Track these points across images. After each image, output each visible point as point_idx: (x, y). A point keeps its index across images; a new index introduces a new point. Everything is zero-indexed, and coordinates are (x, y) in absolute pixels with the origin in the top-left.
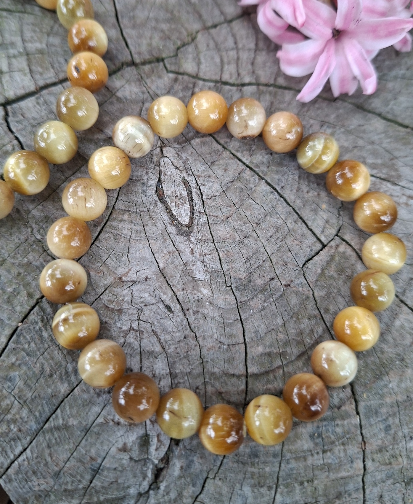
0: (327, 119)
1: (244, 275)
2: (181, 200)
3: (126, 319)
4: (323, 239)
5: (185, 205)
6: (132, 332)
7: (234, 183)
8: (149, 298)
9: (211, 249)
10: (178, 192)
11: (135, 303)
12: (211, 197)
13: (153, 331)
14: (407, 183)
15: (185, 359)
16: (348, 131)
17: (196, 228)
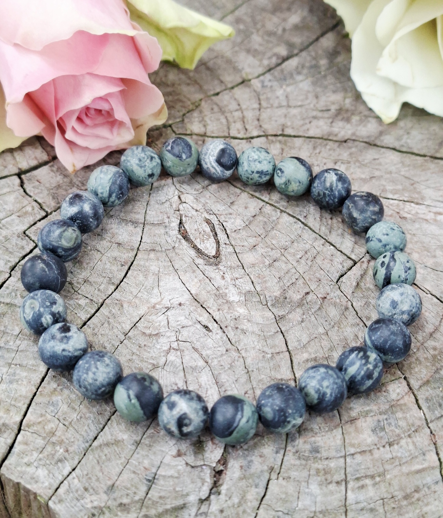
0: (340, 158)
1: (279, 293)
2: (205, 236)
3: (165, 342)
4: (353, 257)
5: (210, 239)
6: (172, 351)
7: (256, 217)
8: (186, 321)
9: (241, 274)
10: (201, 230)
11: (172, 327)
12: (235, 231)
13: (193, 348)
14: (432, 202)
15: (229, 371)
16: (363, 165)
17: (223, 258)
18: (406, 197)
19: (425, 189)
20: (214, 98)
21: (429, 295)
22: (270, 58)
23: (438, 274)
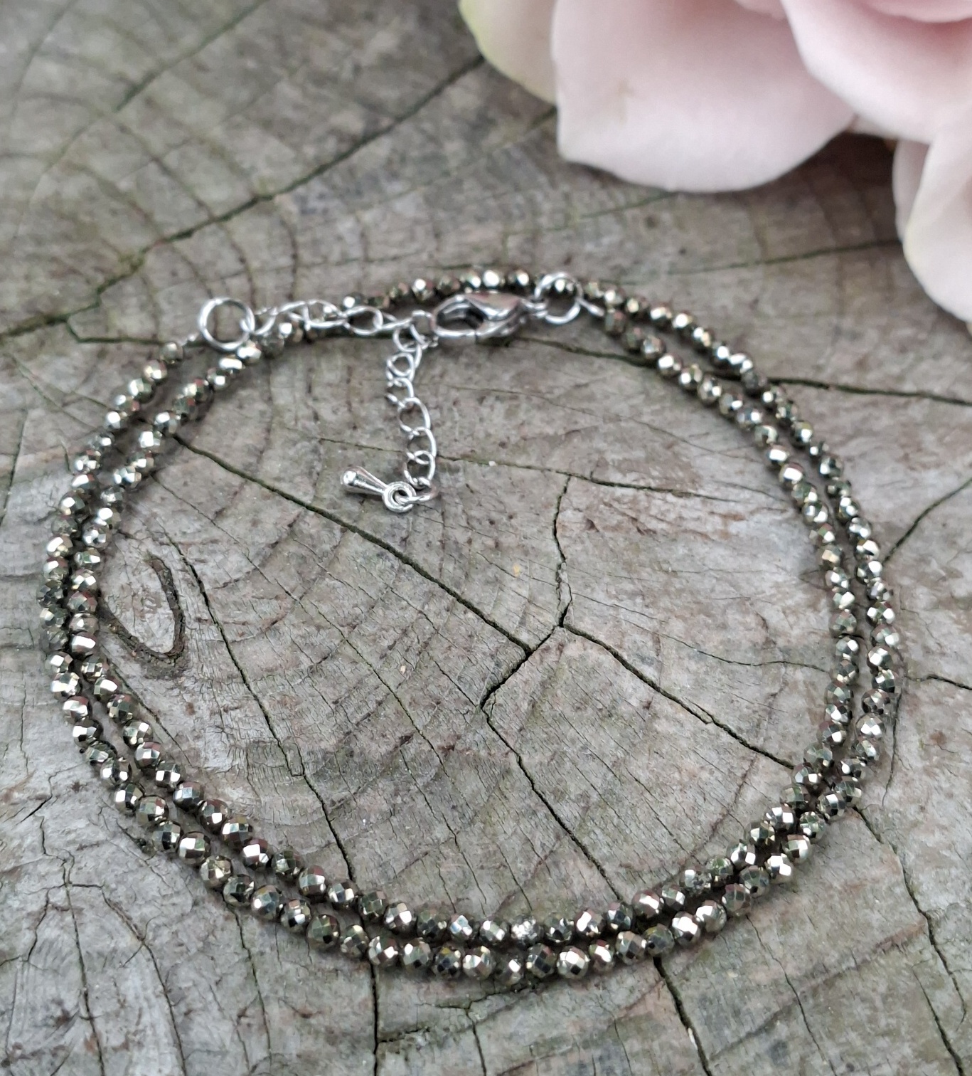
0: (494, 384)
1: (334, 741)
2: (148, 603)
3: (33, 890)
4: (524, 637)
5: (160, 610)
6: (51, 913)
7: (279, 548)
8: (89, 831)
9: (239, 696)
10: (136, 586)
11: (53, 849)
12: (225, 585)
13: (107, 902)
14: (717, 490)
15: (201, 956)
16: (551, 402)
17: (194, 658)
18: (653, 478)
19: (703, 455)
20: (180, 245)
21: (711, 727)
22: (321, 140)
23: (732, 672)
